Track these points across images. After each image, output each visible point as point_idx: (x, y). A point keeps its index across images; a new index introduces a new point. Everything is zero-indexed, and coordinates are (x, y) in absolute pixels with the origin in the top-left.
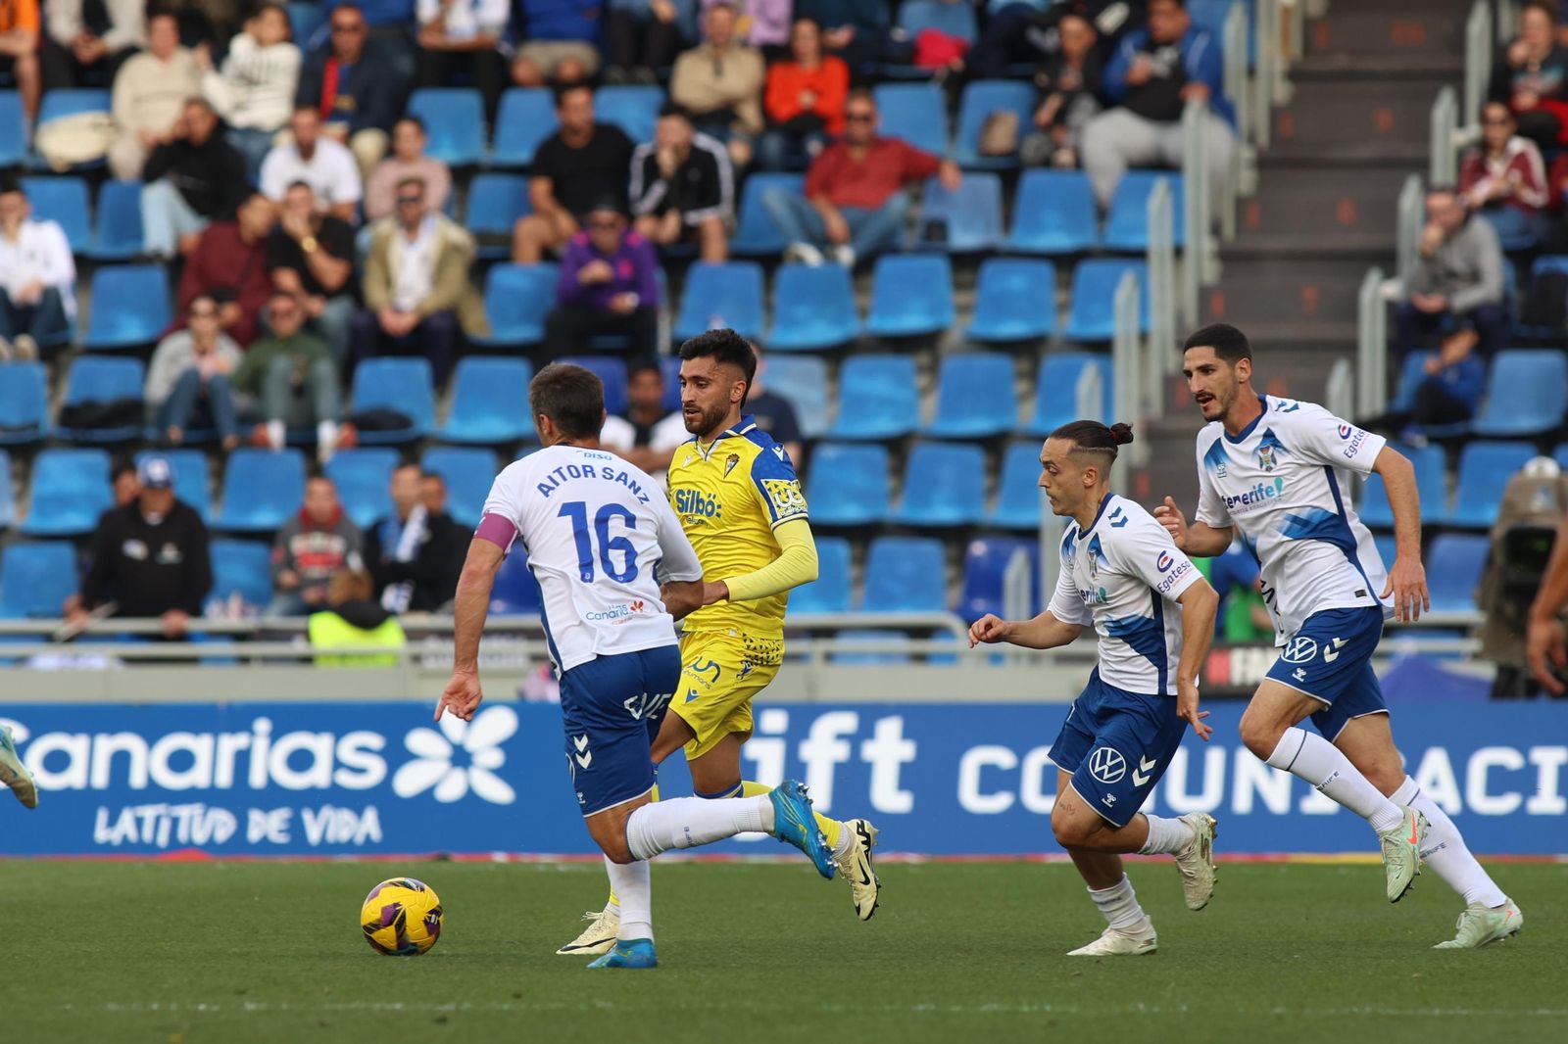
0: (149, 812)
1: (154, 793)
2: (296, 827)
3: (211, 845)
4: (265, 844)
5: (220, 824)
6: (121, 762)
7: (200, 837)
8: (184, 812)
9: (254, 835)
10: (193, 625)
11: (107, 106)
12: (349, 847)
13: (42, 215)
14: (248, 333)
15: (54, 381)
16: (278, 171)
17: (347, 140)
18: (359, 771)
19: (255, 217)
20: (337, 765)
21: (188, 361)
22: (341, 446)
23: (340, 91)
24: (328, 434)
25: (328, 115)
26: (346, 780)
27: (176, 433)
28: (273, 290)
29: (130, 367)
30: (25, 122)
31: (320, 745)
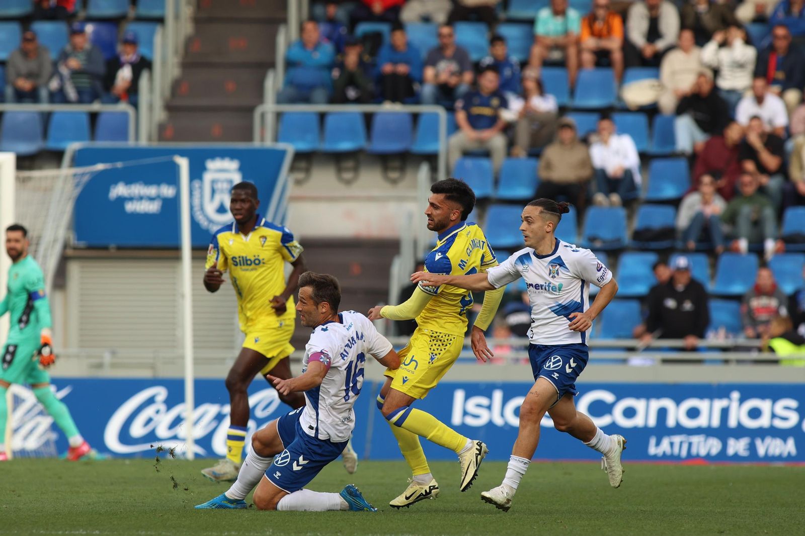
0: (677, 439)
1: (679, 429)
2: (752, 448)
3: (708, 457)
4: (736, 457)
5: (713, 446)
6: (662, 413)
7: (703, 452)
8: (696, 439)
9: (731, 451)
10: (700, 343)
11: (657, 76)
12: (779, 458)
13: (622, 131)
14: (729, 193)
15: (630, 217)
16: (745, 110)
17: (781, 95)
18: (784, 419)
19: (733, 134)
20: (773, 416)
21: (698, 207)
22: (777, 252)
23: (777, 69)
24: (770, 245)
25: (771, 81)
26: (779, 424)
27: (692, 244)
28: (742, 171)
29: (668, 211)
30: (615, 84)
31: (765, 405)
